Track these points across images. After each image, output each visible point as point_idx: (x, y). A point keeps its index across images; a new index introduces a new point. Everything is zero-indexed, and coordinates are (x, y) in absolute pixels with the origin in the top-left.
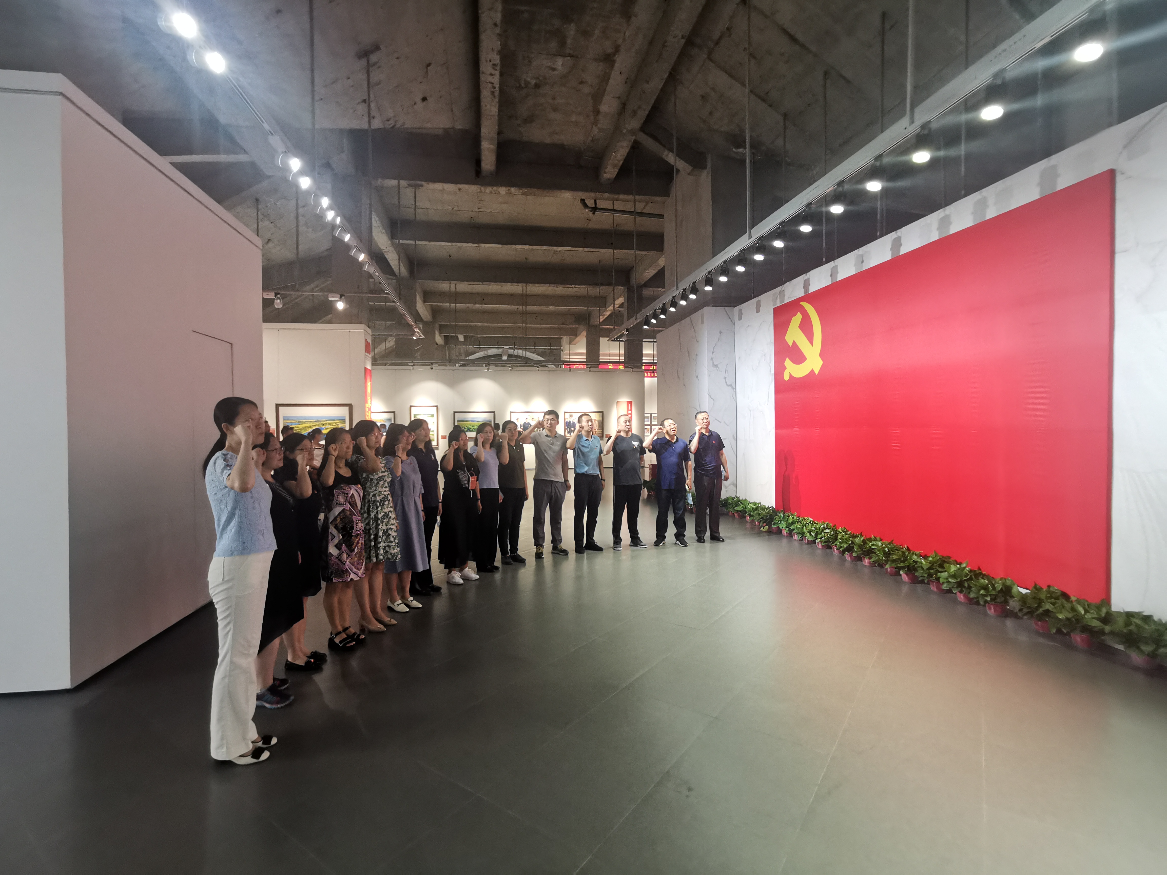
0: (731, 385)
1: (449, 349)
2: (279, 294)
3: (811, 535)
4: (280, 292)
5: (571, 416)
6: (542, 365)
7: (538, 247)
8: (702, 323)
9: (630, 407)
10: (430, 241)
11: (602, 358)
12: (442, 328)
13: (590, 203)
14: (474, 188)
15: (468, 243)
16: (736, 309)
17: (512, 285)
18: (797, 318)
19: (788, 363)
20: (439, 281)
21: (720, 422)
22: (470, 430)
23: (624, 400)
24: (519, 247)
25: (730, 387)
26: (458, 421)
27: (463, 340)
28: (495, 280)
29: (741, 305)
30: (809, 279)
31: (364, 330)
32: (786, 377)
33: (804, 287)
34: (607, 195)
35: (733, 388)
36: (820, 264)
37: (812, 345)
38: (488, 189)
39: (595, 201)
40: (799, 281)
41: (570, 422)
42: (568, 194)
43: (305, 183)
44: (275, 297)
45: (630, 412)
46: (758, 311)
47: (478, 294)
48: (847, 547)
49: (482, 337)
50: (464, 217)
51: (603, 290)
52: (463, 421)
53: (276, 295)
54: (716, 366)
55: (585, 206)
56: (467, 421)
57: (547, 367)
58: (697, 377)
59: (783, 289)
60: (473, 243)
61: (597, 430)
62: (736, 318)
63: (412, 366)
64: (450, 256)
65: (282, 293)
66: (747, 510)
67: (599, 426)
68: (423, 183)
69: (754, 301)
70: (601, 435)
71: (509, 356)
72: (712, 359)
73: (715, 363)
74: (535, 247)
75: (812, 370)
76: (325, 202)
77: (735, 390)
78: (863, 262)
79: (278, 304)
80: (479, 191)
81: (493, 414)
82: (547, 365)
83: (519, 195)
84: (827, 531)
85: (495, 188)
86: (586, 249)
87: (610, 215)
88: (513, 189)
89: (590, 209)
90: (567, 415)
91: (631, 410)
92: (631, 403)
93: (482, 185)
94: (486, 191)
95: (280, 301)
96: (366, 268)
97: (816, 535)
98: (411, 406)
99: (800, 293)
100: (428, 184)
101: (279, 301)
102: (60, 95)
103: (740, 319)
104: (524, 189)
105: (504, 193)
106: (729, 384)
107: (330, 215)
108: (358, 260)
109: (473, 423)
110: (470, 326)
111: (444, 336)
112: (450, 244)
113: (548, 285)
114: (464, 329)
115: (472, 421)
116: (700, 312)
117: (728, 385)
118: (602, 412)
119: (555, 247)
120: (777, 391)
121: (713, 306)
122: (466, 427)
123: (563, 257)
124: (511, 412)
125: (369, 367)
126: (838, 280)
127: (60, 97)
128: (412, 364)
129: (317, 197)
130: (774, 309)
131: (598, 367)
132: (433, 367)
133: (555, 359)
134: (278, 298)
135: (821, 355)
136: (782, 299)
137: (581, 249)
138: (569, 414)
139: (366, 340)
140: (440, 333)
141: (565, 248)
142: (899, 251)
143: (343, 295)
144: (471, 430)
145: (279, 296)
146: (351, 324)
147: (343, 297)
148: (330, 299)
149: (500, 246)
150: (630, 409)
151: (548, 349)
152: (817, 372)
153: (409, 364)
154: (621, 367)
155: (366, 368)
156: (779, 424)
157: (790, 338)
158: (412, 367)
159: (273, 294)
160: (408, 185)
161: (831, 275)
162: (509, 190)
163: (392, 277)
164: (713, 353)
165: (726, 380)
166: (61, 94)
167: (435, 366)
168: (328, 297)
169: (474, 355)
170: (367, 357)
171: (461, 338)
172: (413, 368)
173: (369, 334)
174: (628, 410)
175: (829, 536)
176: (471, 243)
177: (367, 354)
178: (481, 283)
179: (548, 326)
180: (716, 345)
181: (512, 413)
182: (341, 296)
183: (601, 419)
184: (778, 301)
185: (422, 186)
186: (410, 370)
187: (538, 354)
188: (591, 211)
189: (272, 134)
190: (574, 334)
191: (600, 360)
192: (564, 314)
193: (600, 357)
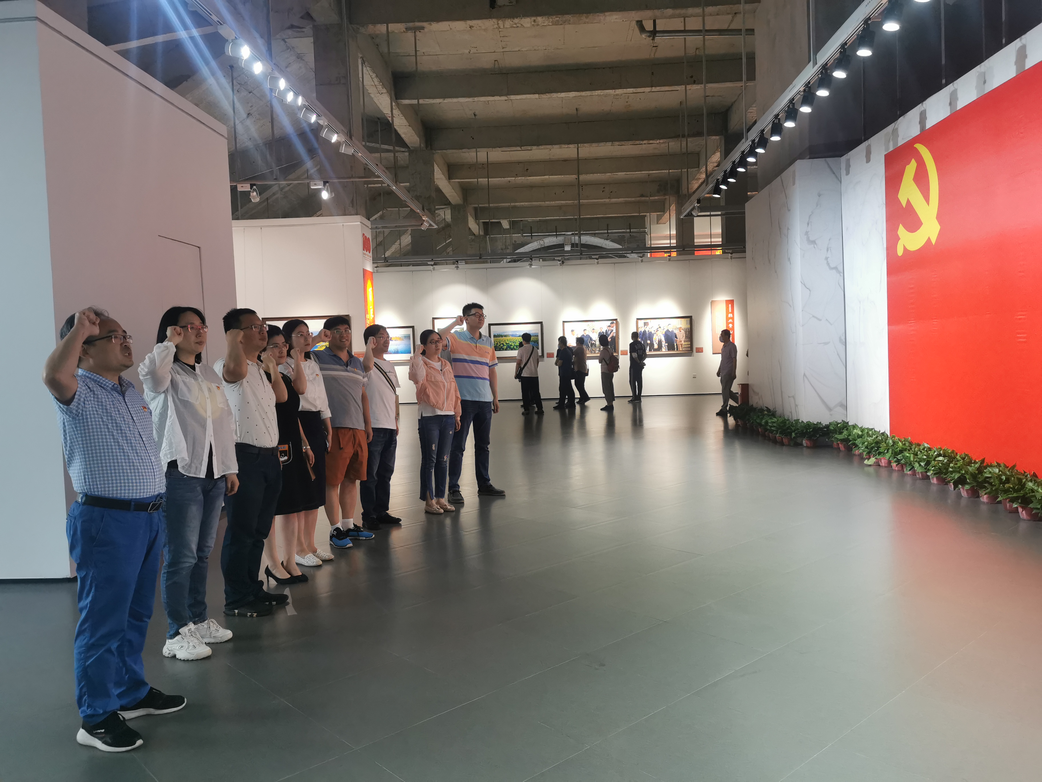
0: (836, 268)
1: (491, 240)
2: (255, 185)
3: (920, 465)
4: (256, 183)
5: (646, 324)
6: (619, 255)
7: (588, 93)
8: (794, 184)
9: (730, 309)
10: (444, 97)
11: (697, 241)
12: (478, 213)
13: (649, 26)
14: (489, 23)
15: (493, 96)
16: (844, 159)
17: (561, 148)
18: (911, 168)
19: (902, 231)
20: (464, 150)
21: (820, 320)
22: (510, 348)
23: (722, 298)
24: (563, 95)
25: (834, 271)
26: (495, 336)
27: (508, 227)
28: (538, 142)
29: (849, 153)
30: (925, 111)
31: (361, 222)
32: (900, 252)
33: (920, 123)
34: (670, 11)
35: (839, 272)
36: (938, 88)
37: (928, 204)
38: (508, 23)
39: (654, 22)
40: (913, 114)
41: (645, 331)
42: (615, 17)
43: (258, 68)
44: (251, 189)
45: (730, 315)
46: (868, 160)
47: (519, 163)
48: (959, 477)
49: (533, 222)
50: (486, 62)
51: (693, 144)
52: (502, 336)
53: (252, 186)
54: (814, 242)
55: (642, 28)
56: (505, 336)
57: (625, 257)
58: (789, 259)
59: (896, 127)
60: (500, 96)
61: (683, 342)
62: (843, 172)
63: (432, 265)
64: (475, 115)
65: (259, 183)
66: (850, 438)
67: (686, 337)
68: (425, 24)
69: (863, 146)
70: (689, 349)
71: (573, 245)
72: (807, 233)
73: (812, 238)
74: (583, 94)
75: (929, 238)
76: (282, 84)
77: (842, 275)
78: (985, 82)
79: (254, 197)
80: (496, 26)
81: (540, 325)
82: (626, 255)
83: (549, 25)
84: (941, 458)
85: (516, 20)
86: (654, 89)
87: (679, 39)
88: (539, 19)
89: (648, 34)
90: (641, 323)
91: (733, 312)
92: (732, 302)
93: (498, 17)
94: (506, 26)
95: (257, 194)
96: (343, 150)
97: (928, 463)
98: (434, 319)
99: (915, 131)
100: (431, 24)
101: (255, 193)
102: (35, 20)
103: (848, 173)
104: (554, 17)
105: (529, 25)
106: (832, 265)
107: (290, 97)
108: (331, 142)
109: (514, 338)
110: (515, 207)
111: (483, 222)
112: (470, 99)
113: (610, 143)
114: (506, 212)
115: (512, 335)
116: (791, 168)
117: (831, 269)
118: (690, 317)
119: (611, 91)
120: (890, 272)
121: (810, 159)
122: (505, 344)
123: (627, 102)
124: (564, 322)
125: (369, 267)
126: (958, 109)
127: (37, 22)
128: (432, 263)
129: (274, 80)
130: (886, 156)
131: (694, 254)
132: (459, 266)
133: (638, 245)
134: (255, 190)
135: (939, 217)
136: (896, 141)
137: (648, 89)
138: (643, 321)
139: (364, 234)
140: (476, 218)
141: (625, 91)
142: (1024, 65)
143: (327, 182)
144: (512, 347)
145: (255, 187)
146: (345, 215)
147: (327, 184)
148: (312, 187)
149: (537, 96)
150: (730, 311)
151: (626, 233)
152: (934, 241)
153: (429, 263)
154: (719, 252)
155: (365, 271)
156: (893, 319)
157: (903, 197)
158: (432, 267)
159: (249, 186)
160: (406, 29)
161: (950, 104)
162: (534, 21)
163: (403, 150)
164: (808, 224)
165: (828, 262)
166: (37, 18)
167: (462, 265)
168: (308, 185)
169: (526, 247)
170: (366, 256)
171: (505, 224)
172: (434, 269)
173: (368, 227)
174: (727, 313)
175: (940, 465)
176: (497, 95)
177: (365, 252)
178: (519, 148)
179: (621, 200)
180: (812, 213)
181: (566, 324)
182: (325, 183)
183: (689, 326)
184: (891, 144)
185: (423, 28)
186: (431, 270)
187: (613, 241)
188: (649, 37)
189: (221, 24)
190: (661, 208)
191: (695, 244)
192: (642, 182)
193: (695, 241)
